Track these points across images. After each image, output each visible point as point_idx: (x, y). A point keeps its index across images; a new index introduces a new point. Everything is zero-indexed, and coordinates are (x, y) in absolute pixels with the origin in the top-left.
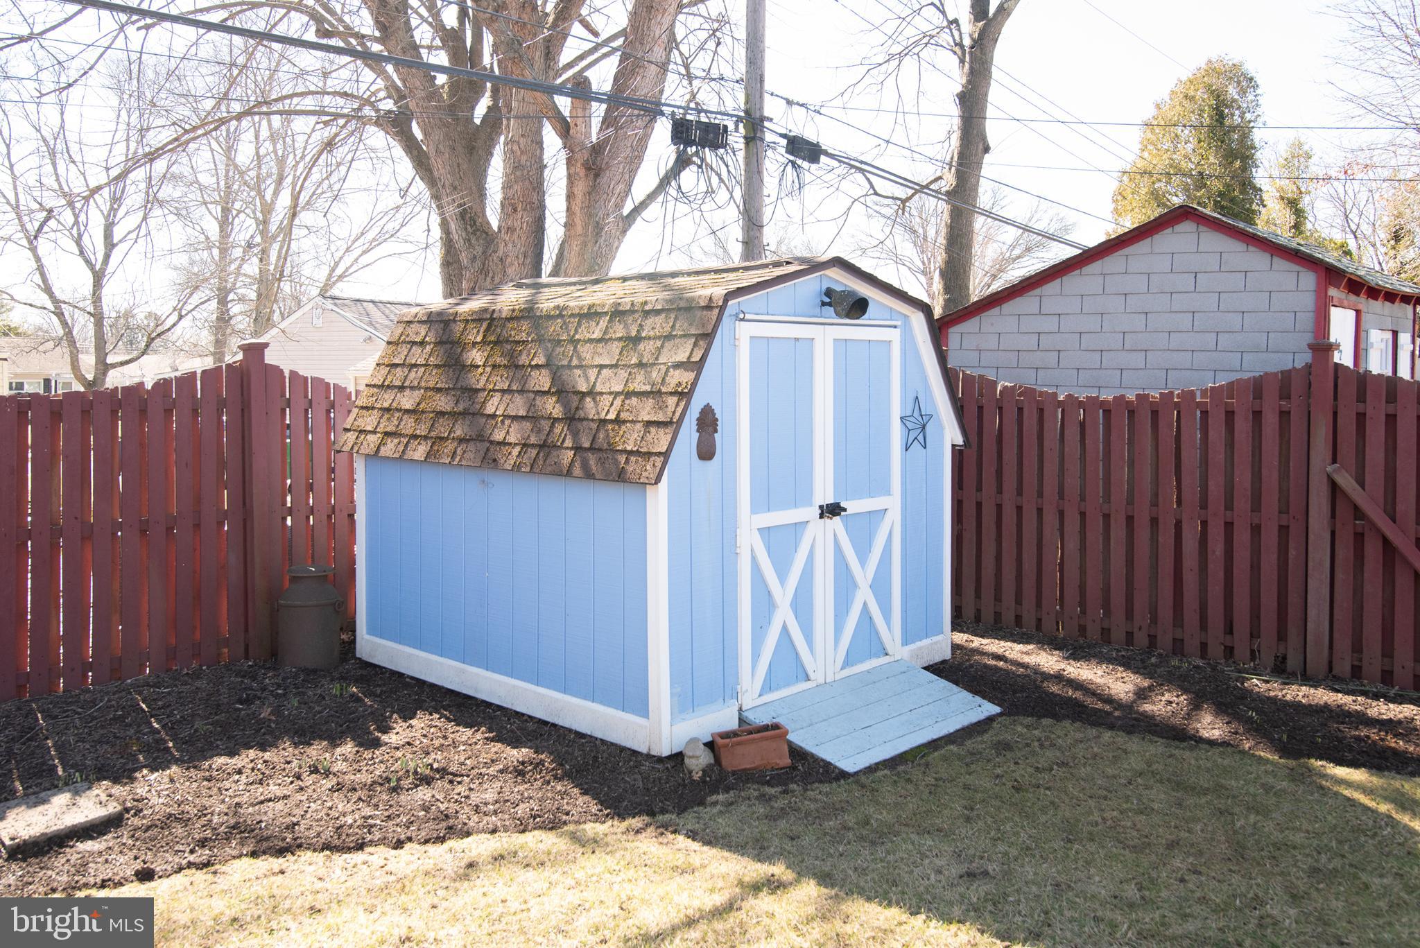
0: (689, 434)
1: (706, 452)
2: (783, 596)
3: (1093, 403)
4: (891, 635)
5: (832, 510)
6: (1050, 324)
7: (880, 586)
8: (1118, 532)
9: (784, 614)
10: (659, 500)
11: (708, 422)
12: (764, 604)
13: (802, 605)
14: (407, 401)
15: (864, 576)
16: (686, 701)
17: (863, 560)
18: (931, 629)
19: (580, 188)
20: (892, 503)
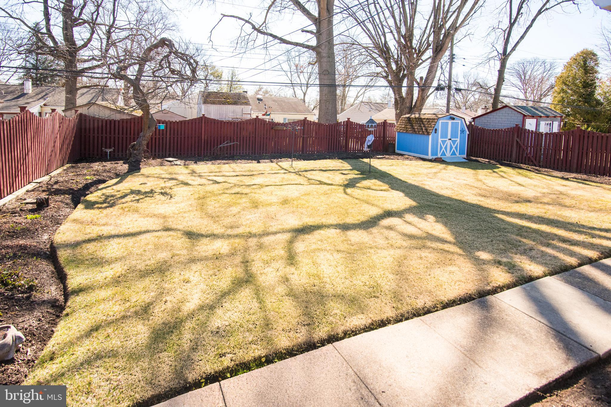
0: (434, 131)
1: (436, 132)
2: (444, 147)
3: (490, 130)
4: (457, 154)
5: (450, 139)
6: (489, 119)
7: (456, 148)
8: (493, 146)
9: (443, 149)
10: (430, 137)
11: (436, 130)
12: (441, 148)
13: (446, 148)
14: (403, 126)
15: (454, 147)
16: (432, 155)
17: (454, 145)
18: (463, 154)
19: (420, 93)
20: (458, 140)
